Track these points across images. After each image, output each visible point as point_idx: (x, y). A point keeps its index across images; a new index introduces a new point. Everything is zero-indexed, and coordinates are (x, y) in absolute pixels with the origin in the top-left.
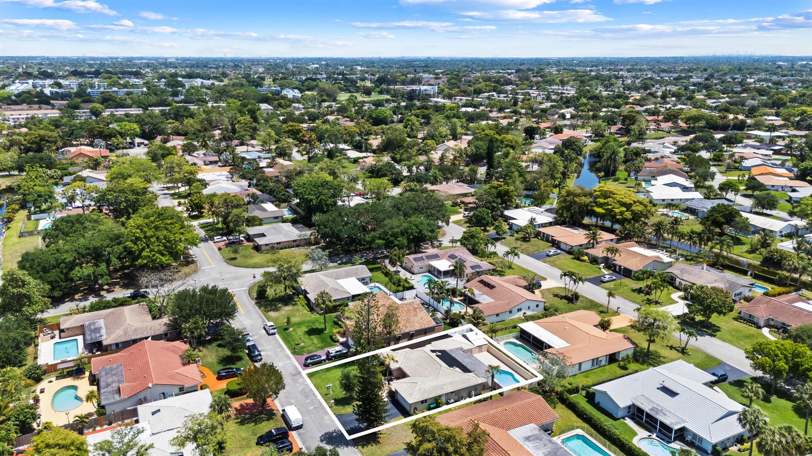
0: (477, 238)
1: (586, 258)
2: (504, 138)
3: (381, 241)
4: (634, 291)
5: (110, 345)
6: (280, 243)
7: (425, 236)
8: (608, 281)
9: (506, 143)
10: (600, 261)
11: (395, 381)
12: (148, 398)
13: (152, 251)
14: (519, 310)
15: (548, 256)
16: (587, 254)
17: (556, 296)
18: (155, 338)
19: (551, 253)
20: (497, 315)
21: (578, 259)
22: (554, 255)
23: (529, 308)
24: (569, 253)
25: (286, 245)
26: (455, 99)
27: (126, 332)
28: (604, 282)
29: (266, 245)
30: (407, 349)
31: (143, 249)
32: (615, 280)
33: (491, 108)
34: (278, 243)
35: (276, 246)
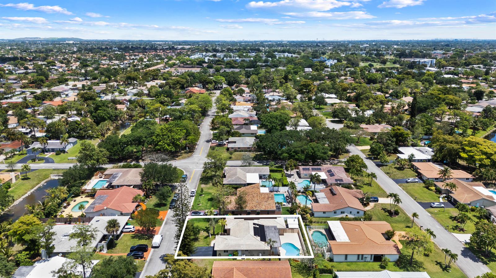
0: (356, 162)
1: (433, 188)
2: (447, 97)
3: (286, 155)
4: (451, 218)
5: (115, 186)
6: (240, 148)
7: (317, 156)
8: (436, 207)
9: (447, 101)
10: (443, 192)
11: (219, 236)
12: (105, 214)
13: (164, 142)
14: (342, 213)
15: (407, 182)
16: (435, 186)
17: (384, 209)
18: (135, 186)
19: (409, 181)
20: (324, 213)
21: (427, 188)
22: (411, 182)
23: (351, 213)
24: (424, 182)
25: (243, 149)
26: (446, 69)
27: (124, 181)
28: (432, 207)
29: (232, 148)
30: (243, 220)
31: (160, 141)
32: (443, 207)
33: (467, 76)
34: (239, 148)
35: (237, 149)
